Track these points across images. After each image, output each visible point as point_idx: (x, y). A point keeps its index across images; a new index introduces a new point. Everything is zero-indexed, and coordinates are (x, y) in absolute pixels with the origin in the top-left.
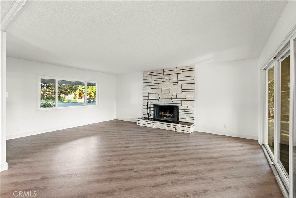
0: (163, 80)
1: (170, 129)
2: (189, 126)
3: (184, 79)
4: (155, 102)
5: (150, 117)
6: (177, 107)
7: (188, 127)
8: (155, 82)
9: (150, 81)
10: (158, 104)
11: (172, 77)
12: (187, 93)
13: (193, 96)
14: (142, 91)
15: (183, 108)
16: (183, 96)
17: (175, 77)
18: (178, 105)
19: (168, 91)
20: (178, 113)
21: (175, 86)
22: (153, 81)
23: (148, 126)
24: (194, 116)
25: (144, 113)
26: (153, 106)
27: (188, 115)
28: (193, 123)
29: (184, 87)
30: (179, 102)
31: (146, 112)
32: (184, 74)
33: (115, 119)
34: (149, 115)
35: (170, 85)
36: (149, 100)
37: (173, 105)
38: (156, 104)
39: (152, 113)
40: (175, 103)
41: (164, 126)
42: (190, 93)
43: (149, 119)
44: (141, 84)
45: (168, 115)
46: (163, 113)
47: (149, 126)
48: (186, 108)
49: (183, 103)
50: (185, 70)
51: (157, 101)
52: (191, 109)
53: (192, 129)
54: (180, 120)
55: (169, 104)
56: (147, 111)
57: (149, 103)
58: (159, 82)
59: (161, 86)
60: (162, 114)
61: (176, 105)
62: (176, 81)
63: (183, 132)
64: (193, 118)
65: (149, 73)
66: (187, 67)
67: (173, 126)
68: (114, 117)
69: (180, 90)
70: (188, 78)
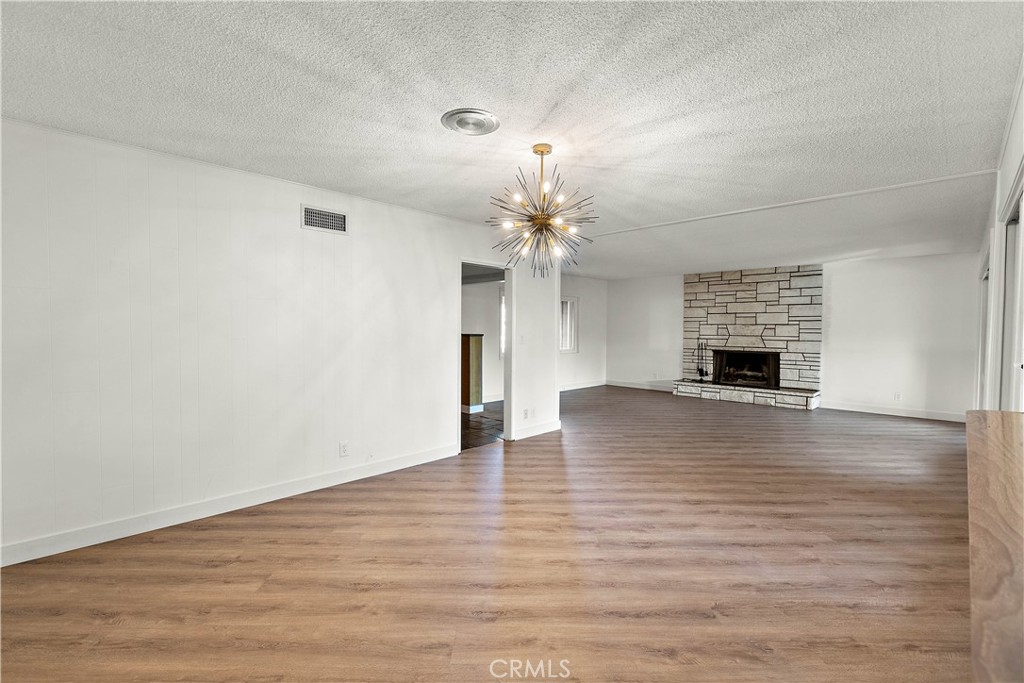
0: (739, 295)
1: (760, 401)
2: (810, 395)
3: (797, 293)
4: (719, 344)
5: (705, 378)
6: (777, 355)
7: (807, 397)
8: (718, 299)
9: (706, 297)
10: (727, 349)
11: (762, 288)
12: (802, 325)
13: (818, 331)
14: (682, 320)
15: (793, 357)
16: (792, 331)
17: (773, 288)
18: (778, 351)
19: (753, 321)
20: (779, 368)
21: (769, 309)
22: (712, 296)
23: (703, 397)
24: (820, 374)
25: (686, 370)
26: (711, 354)
27: (805, 373)
28: (816, 391)
29: (795, 311)
30: (782, 345)
31: (694, 366)
32: (796, 282)
33: (604, 383)
34: (701, 372)
35: (760, 307)
36: (701, 341)
37: (767, 350)
38: (722, 349)
39: (710, 369)
40: (771, 346)
41: (747, 395)
42: (812, 325)
43: (701, 381)
44: (679, 302)
45: (749, 373)
46: (732, 369)
47: (705, 395)
48: (800, 357)
49: (792, 346)
50: (799, 272)
51: (723, 343)
52: (812, 360)
53: (814, 403)
54: (782, 384)
55: (756, 350)
56: (696, 365)
57: (700, 348)
58: (731, 299)
59: (732, 308)
60: (729, 372)
61: (774, 350)
62: (774, 297)
63: (793, 407)
64: (816, 380)
65: (701, 278)
66: (804, 266)
67: (769, 395)
68: (602, 380)
69: (784, 319)
70: (806, 292)
